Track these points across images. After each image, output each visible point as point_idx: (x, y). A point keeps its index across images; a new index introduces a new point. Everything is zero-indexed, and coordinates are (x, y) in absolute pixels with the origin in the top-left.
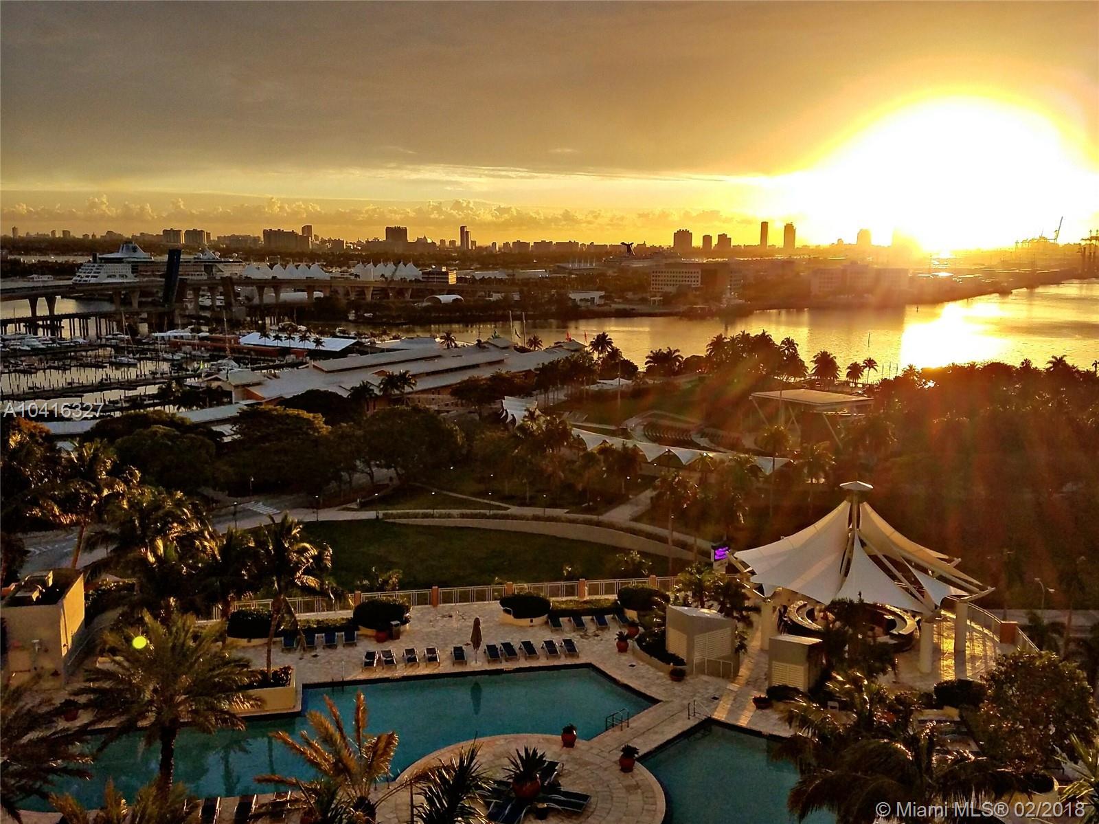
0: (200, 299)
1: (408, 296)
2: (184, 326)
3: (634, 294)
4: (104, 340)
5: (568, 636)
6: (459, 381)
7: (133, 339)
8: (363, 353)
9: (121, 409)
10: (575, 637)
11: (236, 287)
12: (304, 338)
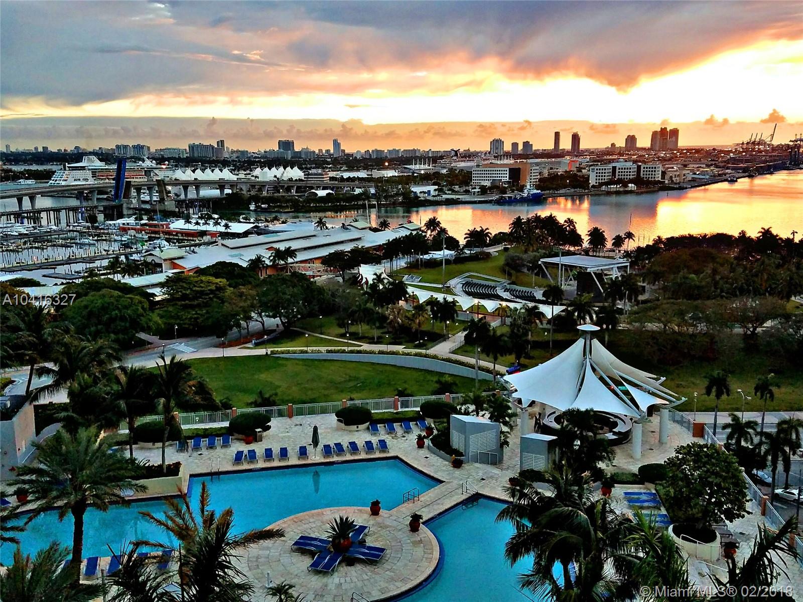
0: (142, 196)
1: (293, 191)
2: (129, 216)
3: (460, 187)
4: (71, 227)
5: (382, 438)
6: (328, 254)
7: (93, 227)
8: (259, 234)
9: (82, 277)
10: (388, 438)
11: (167, 187)
12: (217, 224)
